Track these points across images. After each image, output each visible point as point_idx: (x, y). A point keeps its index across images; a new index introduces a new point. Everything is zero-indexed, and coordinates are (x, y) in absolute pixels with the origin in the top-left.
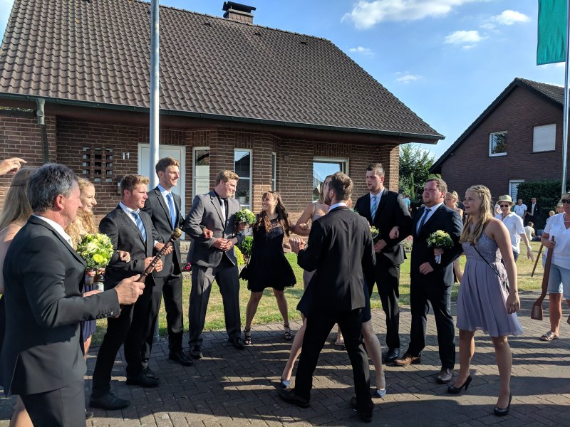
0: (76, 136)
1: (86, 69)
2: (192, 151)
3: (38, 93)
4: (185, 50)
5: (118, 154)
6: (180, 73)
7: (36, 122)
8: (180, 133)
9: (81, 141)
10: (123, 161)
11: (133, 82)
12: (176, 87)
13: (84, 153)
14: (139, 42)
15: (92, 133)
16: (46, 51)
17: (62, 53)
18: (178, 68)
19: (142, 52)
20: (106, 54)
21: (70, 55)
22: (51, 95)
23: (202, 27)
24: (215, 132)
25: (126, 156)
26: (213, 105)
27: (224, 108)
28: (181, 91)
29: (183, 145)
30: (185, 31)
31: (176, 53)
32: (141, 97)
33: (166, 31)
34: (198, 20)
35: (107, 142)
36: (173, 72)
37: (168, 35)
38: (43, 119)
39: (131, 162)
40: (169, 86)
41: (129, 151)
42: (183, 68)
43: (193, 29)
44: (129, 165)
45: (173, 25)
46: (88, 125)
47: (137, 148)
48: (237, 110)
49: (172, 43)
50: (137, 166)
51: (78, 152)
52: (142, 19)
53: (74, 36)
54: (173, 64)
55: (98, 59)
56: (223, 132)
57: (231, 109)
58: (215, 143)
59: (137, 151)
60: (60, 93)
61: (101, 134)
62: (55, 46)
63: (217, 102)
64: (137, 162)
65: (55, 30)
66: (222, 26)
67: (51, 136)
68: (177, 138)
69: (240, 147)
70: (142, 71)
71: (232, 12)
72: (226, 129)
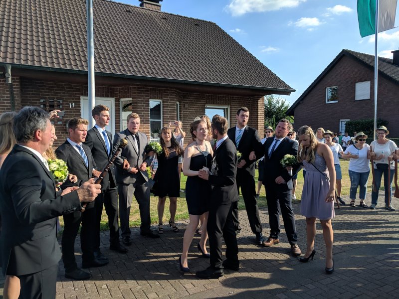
0: (35, 91)
1: (41, 44)
2: (119, 101)
3: (6, 61)
4: (113, 30)
5: (66, 104)
6: (109, 46)
7: (5, 81)
8: (111, 89)
9: (39, 95)
10: (70, 109)
11: (76, 53)
12: (107, 56)
13: (41, 103)
14: (79, 24)
15: (47, 89)
16: (10, 30)
17: (22, 32)
18: (107, 42)
19: (81, 31)
20: (55, 32)
21: (29, 33)
22: (16, 62)
23: (125, 13)
24: (136, 88)
25: (72, 105)
26: (133, 69)
27: (141, 71)
28: (110, 59)
29: (113, 97)
30: (112, 16)
31: (106, 32)
32: (82, 63)
33: (99, 16)
34: (121, 8)
35: (58, 95)
36: (105, 46)
37: (100, 19)
38: (10, 79)
39: (76, 110)
40: (102, 56)
41: (74, 102)
42: (112, 43)
43: (118, 15)
44: (74, 112)
45: (104, 12)
46: (43, 83)
47: (80, 99)
48: (151, 72)
49: (103, 25)
50: (80, 112)
51: (36, 103)
52: (81, 7)
53: (31, 19)
54: (104, 40)
55: (49, 36)
56: (141, 88)
57: (146, 71)
58: (136, 95)
59: (80, 102)
60: (22, 61)
61: (53, 90)
62: (17, 27)
63: (136, 66)
64: (80, 110)
65: (17, 15)
66: (139, 12)
67: (17, 91)
68: (108, 93)
69: (153, 98)
70: (82, 44)
71: (145, 3)
72: (143, 85)
